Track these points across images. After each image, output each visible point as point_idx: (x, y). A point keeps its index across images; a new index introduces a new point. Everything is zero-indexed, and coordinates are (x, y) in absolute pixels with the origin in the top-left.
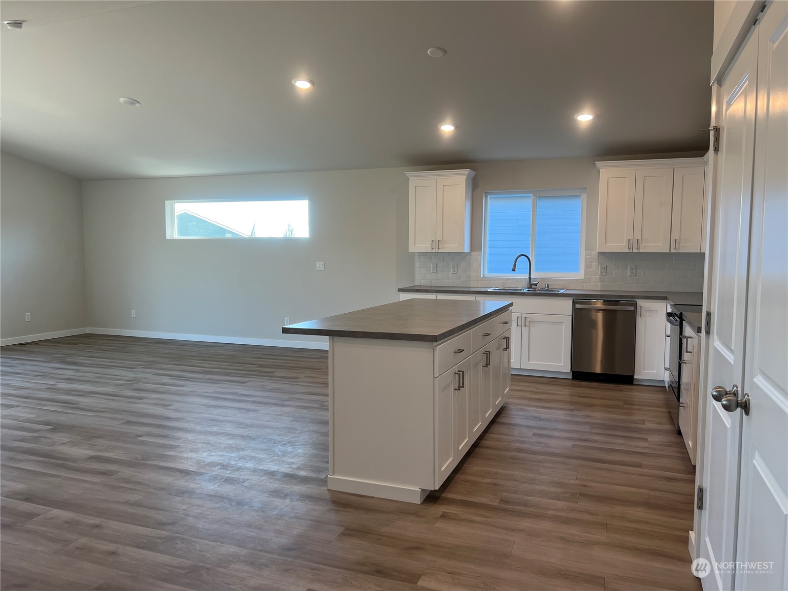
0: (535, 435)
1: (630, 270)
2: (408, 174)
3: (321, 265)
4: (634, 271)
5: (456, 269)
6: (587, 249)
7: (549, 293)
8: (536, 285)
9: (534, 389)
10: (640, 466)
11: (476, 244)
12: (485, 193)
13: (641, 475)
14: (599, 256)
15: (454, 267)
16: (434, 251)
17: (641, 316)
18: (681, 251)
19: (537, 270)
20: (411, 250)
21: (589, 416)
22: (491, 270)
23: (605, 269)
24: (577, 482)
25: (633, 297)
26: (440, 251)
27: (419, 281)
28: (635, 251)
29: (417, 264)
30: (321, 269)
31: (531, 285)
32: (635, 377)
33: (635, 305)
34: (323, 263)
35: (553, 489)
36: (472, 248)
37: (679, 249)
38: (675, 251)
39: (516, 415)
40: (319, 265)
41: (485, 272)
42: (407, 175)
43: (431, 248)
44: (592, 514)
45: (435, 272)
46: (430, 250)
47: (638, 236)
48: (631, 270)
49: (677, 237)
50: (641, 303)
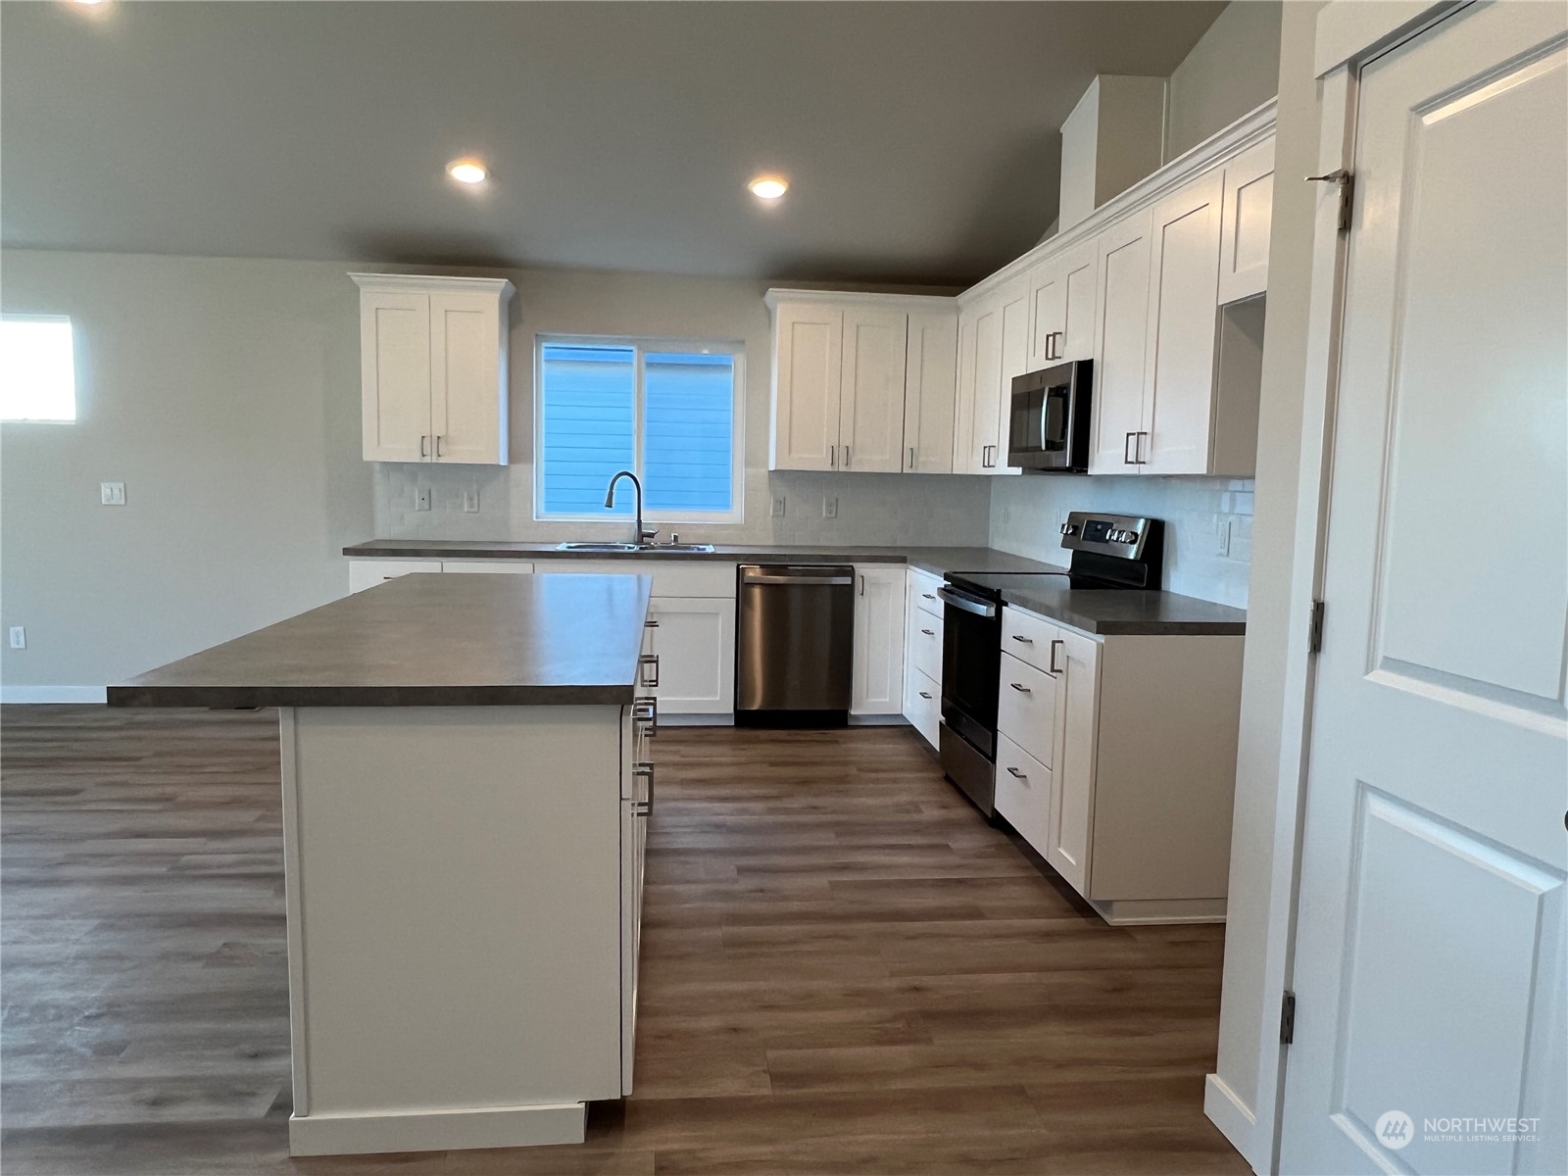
0: (741, 870)
1: (827, 508)
2: (356, 277)
3: (116, 492)
4: (834, 508)
5: (476, 501)
6: (748, 463)
7: (680, 553)
8: (651, 536)
9: (677, 759)
10: (976, 914)
11: (519, 449)
12: (537, 335)
13: (998, 936)
14: (770, 479)
15: (471, 499)
16: (427, 460)
17: (862, 594)
18: (921, 471)
19: (651, 505)
20: (367, 457)
21: (815, 808)
22: (551, 506)
23: (780, 504)
24: (895, 983)
25: (848, 558)
26: (442, 460)
27: (386, 529)
28: (843, 469)
29: (380, 491)
30: (114, 502)
31: (642, 537)
32: (853, 712)
33: (851, 573)
34: (121, 485)
35: (862, 1014)
36: (513, 457)
37: (917, 466)
38: (910, 471)
39: (675, 827)
40: (110, 492)
41: (539, 510)
42: (353, 278)
43: (419, 453)
44: (979, 1066)
45: (427, 507)
46: (416, 458)
47: (847, 441)
48: (829, 505)
49: (914, 445)
50: (861, 569)
